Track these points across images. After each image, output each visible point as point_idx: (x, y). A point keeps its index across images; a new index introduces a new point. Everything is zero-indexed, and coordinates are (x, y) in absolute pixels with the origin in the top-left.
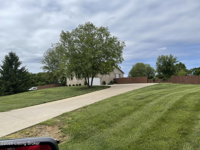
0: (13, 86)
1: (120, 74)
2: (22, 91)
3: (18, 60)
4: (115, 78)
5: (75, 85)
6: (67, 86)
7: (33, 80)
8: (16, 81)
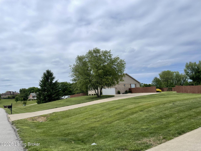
0: (48, 96)
1: (135, 84)
2: (55, 100)
3: (53, 75)
4: (130, 88)
5: (91, 95)
6: (88, 95)
7: (71, 89)
8: (50, 92)
